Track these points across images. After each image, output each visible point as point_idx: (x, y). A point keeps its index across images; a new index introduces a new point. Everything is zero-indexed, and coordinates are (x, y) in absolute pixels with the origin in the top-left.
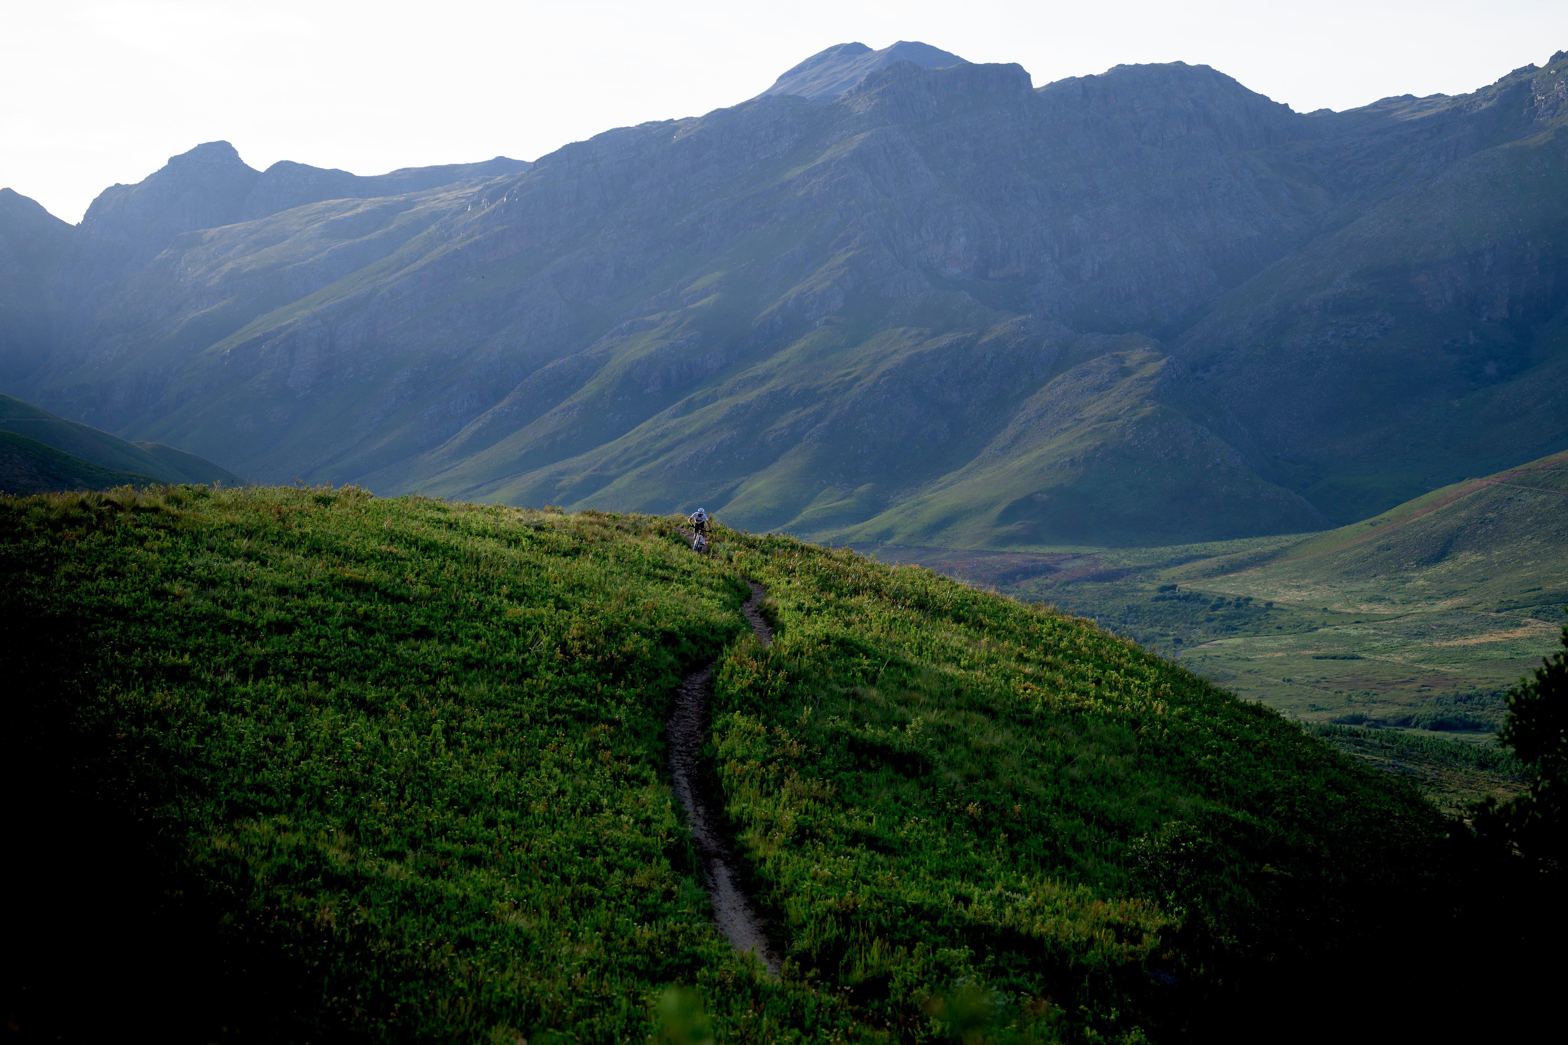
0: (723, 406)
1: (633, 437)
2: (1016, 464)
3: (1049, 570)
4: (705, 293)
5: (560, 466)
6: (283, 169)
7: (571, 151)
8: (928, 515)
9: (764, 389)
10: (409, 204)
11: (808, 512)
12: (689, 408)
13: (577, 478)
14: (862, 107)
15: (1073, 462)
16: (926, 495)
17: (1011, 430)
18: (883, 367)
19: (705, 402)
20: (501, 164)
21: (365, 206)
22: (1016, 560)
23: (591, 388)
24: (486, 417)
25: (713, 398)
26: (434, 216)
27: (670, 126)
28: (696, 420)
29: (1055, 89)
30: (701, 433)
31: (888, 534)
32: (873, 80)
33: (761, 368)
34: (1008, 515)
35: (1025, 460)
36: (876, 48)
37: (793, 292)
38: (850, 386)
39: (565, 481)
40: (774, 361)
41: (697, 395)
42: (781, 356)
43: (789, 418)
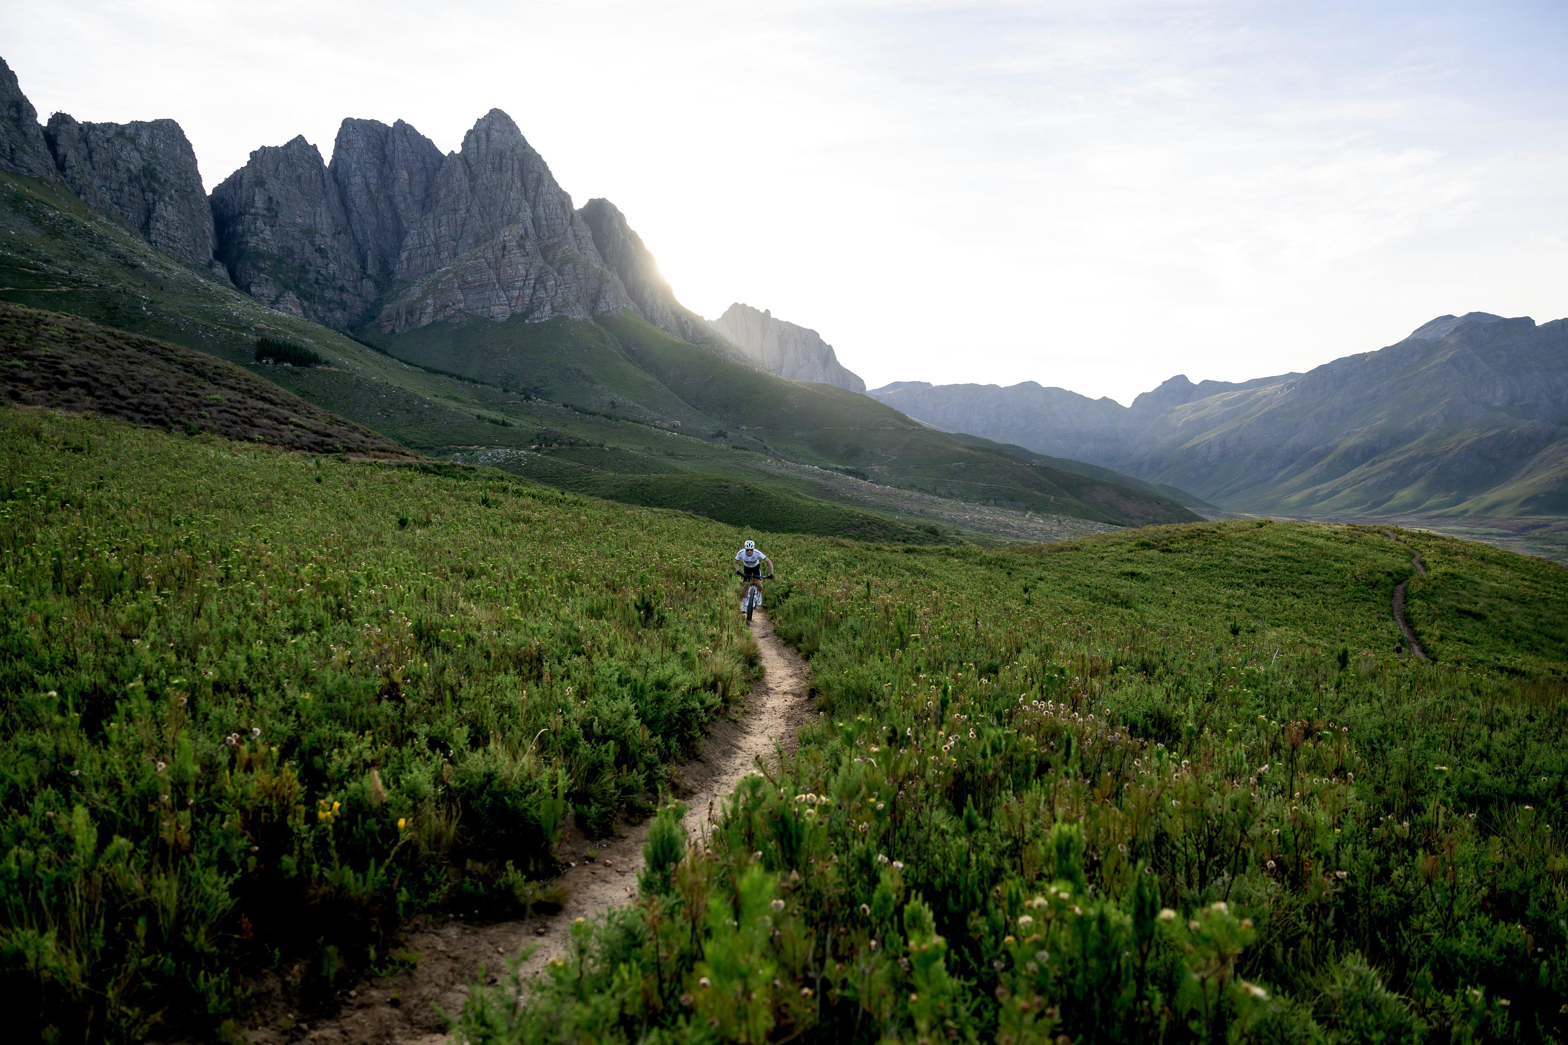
0: (1389, 463)
1: (1349, 476)
2: (1529, 482)
3: (1545, 526)
4: (1380, 419)
5: (1318, 487)
6: (1205, 382)
7: (1322, 368)
8: (1485, 504)
9: (1407, 456)
10: (1255, 392)
11: (1428, 503)
12: (1373, 464)
13: (1325, 492)
14: (1452, 341)
15: (1558, 481)
16: (1484, 496)
17: (1526, 469)
18: (1463, 445)
19: (1380, 461)
20: (1292, 375)
21: (1237, 394)
22: (1529, 522)
23: (1330, 458)
24: (1287, 470)
25: (1385, 459)
26: (1265, 396)
27: (1364, 355)
28: (1376, 469)
29: (1548, 326)
30: (1379, 473)
31: (1466, 511)
32: (1457, 329)
33: (1406, 447)
34: (1525, 503)
35: (1533, 480)
36: (1459, 316)
37: (1420, 417)
38: (1447, 452)
39: (1320, 493)
40: (1413, 444)
41: (1377, 458)
42: (1416, 442)
43: (1419, 466)
